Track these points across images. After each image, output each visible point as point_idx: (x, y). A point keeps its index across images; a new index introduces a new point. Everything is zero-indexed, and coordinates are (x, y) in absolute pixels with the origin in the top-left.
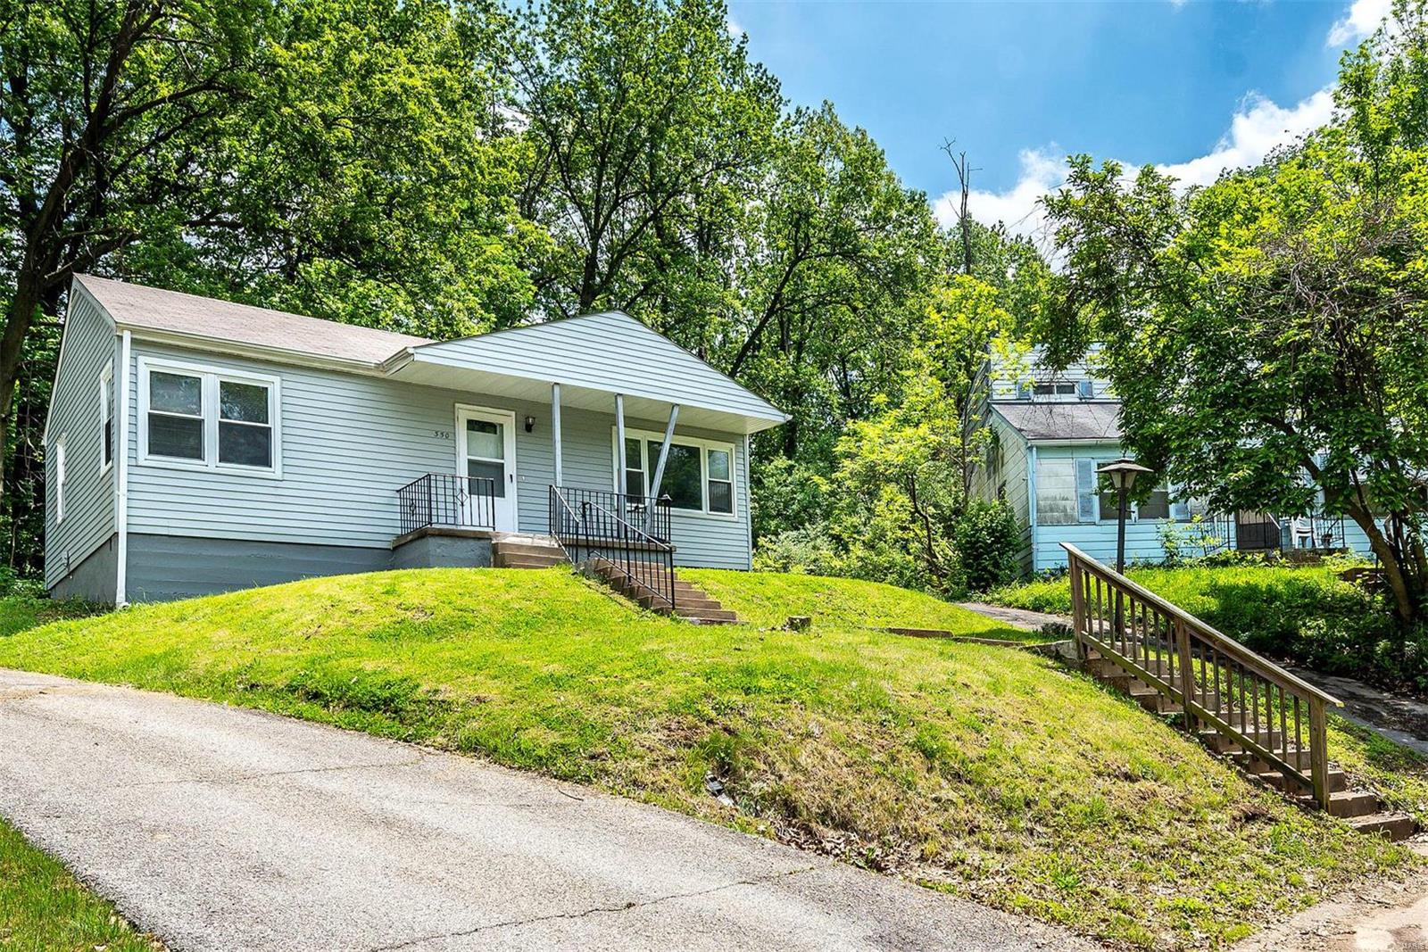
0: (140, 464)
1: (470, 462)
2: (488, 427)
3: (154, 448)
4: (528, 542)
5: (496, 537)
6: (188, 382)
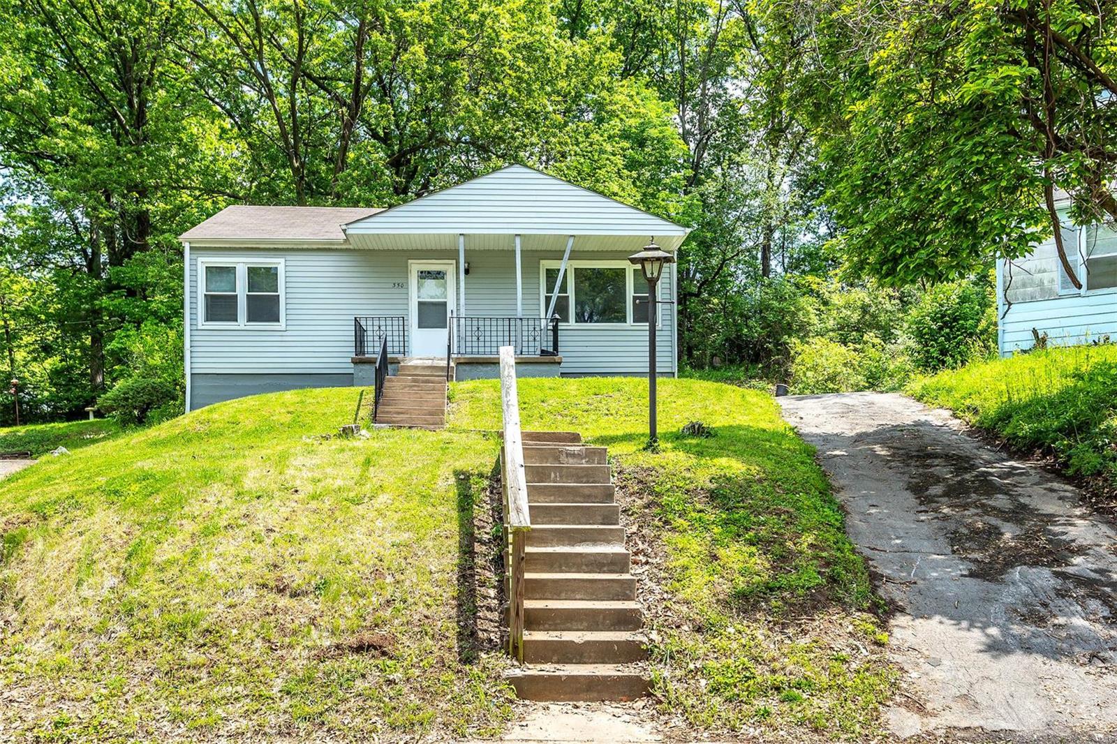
0: (199, 328)
1: (420, 303)
2: (439, 275)
3: (210, 317)
4: (429, 363)
5: (403, 361)
6: (230, 271)
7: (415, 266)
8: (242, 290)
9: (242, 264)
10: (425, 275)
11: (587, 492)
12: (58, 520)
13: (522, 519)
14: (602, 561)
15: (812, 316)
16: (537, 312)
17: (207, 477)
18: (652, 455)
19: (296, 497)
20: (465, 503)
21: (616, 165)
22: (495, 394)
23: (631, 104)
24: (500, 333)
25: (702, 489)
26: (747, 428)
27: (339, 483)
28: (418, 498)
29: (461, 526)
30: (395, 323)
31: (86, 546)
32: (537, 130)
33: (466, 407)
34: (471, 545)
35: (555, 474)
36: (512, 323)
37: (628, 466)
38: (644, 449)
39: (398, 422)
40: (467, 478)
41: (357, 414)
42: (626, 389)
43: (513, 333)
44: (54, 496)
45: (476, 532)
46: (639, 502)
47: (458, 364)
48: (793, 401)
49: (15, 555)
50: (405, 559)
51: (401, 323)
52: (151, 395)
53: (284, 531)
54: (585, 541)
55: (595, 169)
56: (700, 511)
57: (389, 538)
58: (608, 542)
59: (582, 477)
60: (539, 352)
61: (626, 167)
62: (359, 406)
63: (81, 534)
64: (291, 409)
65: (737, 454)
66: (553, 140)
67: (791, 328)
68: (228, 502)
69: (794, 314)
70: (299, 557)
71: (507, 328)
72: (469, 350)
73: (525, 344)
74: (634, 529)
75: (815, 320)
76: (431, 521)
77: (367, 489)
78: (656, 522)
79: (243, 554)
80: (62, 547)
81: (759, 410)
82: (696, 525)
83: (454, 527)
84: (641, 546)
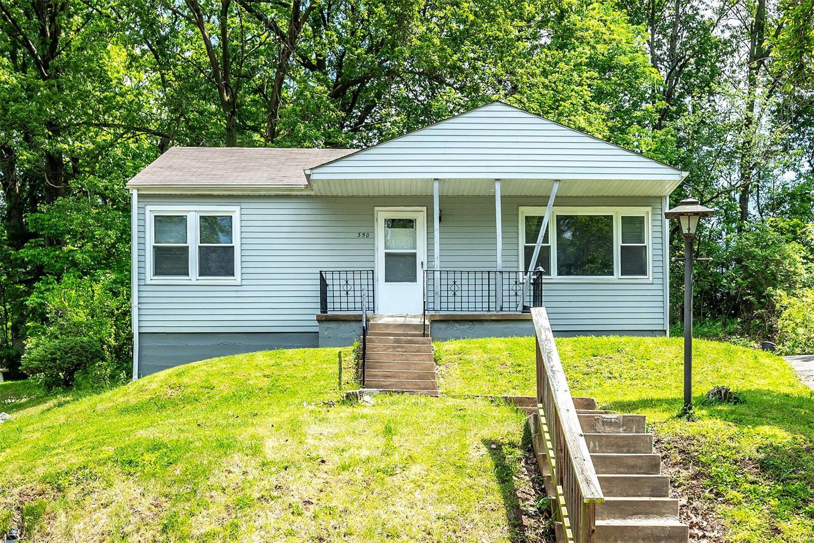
0: (147, 283)
1: (387, 255)
2: (408, 224)
3: (159, 271)
4: (401, 321)
5: (373, 318)
6: (181, 220)
7: (383, 214)
8: (193, 241)
9: (193, 213)
10: (393, 223)
11: (631, 462)
12: (76, 491)
13: (593, 490)
14: (659, 534)
15: (799, 265)
16: (515, 264)
17: (224, 446)
18: (688, 423)
19: (323, 467)
20: (504, 475)
21: (583, 96)
22: (485, 356)
23: (604, 30)
24: (479, 288)
25: (750, 459)
26: (769, 393)
27: (364, 453)
28: (452, 468)
29: (505, 498)
30: (364, 276)
31: (115, 519)
32: (501, 60)
33: (456, 370)
34: (518, 518)
35: (594, 443)
36: (492, 276)
37: (665, 434)
38: (680, 416)
39: (387, 386)
40: (499, 447)
41: (340, 378)
42: (627, 349)
43: (492, 287)
44: (64, 467)
45: (521, 504)
46: (685, 473)
47: (433, 322)
48: (800, 362)
49: (37, 527)
50: (455, 532)
51: (370, 276)
52: (80, 355)
53: (322, 503)
54: (637, 514)
55: (557, 101)
56: (753, 483)
57: (433, 511)
58: (661, 515)
59: (624, 447)
60: (520, 308)
61: (593, 99)
62: (340, 369)
63: (105, 506)
64: (267, 373)
65: (775, 421)
66: (519, 70)
67: (775, 279)
68: (254, 473)
69: (778, 263)
70: (343, 530)
71: (485, 282)
72: (444, 305)
73: (506, 299)
74: (684, 501)
75: (801, 269)
76: (472, 492)
77: (396, 458)
78: (707, 494)
79: (285, 526)
80: (87, 520)
81: (776, 373)
82: (752, 497)
83: (496, 498)
84: (694, 520)
